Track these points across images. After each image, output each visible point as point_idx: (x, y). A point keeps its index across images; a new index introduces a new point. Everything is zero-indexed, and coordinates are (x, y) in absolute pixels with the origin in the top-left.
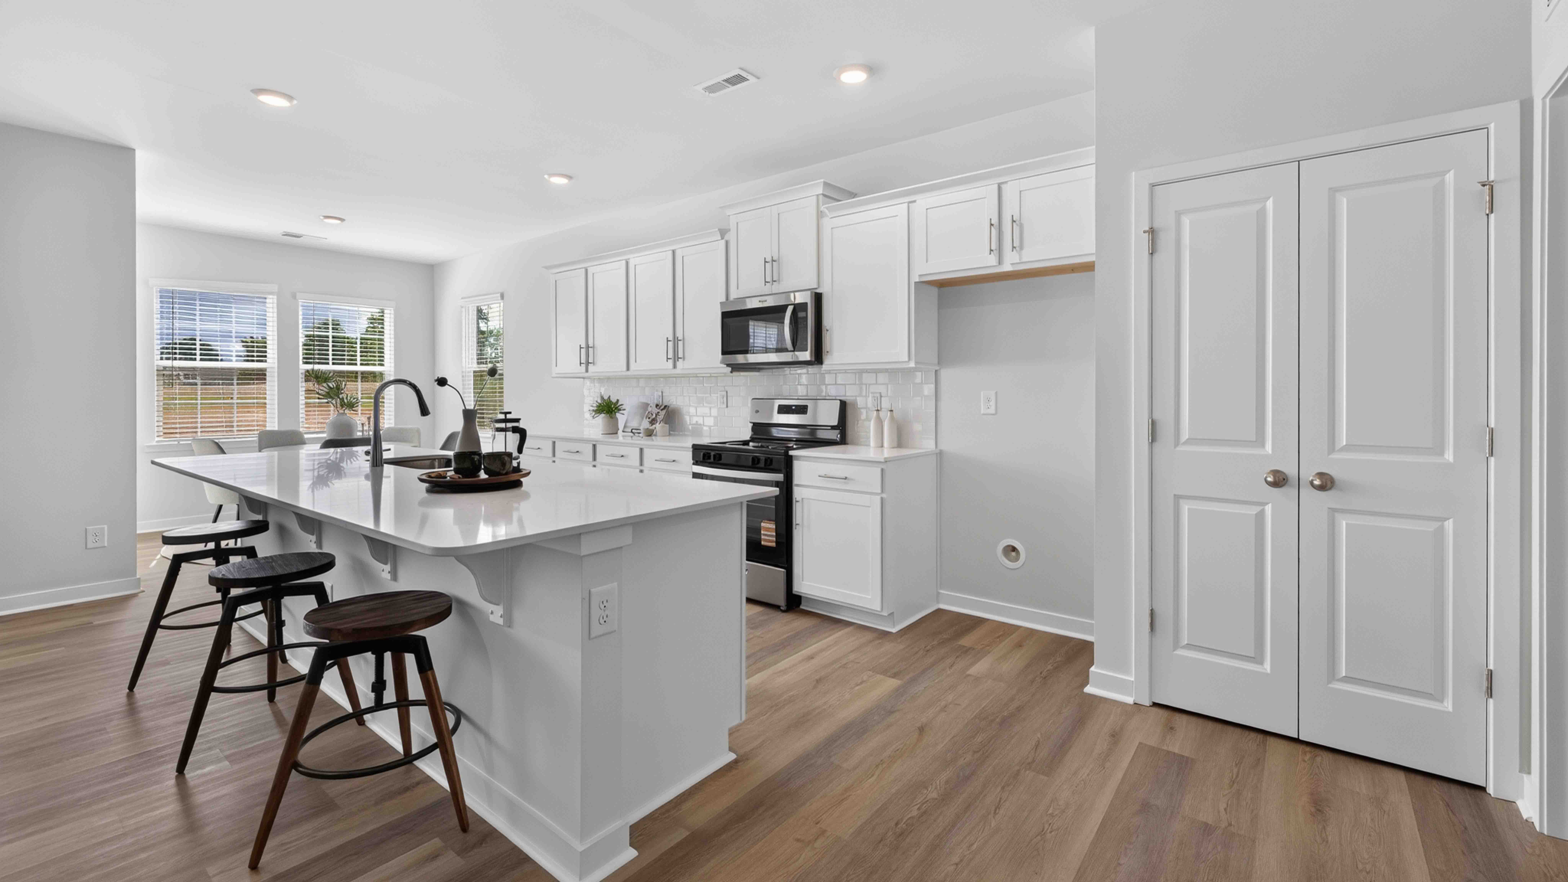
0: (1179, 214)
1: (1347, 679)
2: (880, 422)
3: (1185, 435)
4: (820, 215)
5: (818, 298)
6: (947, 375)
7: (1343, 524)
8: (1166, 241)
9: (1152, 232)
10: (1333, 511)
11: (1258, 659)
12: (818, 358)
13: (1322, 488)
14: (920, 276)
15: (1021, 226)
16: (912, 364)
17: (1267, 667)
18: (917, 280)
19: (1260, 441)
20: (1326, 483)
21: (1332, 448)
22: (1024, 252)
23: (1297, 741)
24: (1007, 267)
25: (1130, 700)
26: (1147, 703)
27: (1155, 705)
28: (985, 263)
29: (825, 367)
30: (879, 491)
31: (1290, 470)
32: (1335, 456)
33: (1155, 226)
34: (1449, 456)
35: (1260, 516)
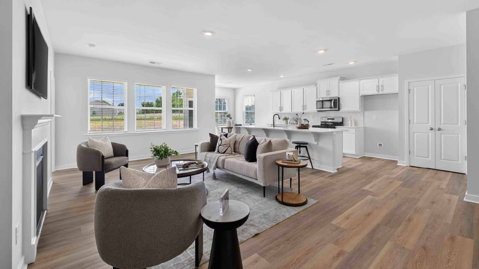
0: (414, 87)
1: (444, 159)
2: (351, 121)
3: (415, 122)
4: (339, 83)
5: (339, 98)
6: (367, 113)
7: (443, 136)
8: (411, 92)
9: (409, 90)
10: (441, 134)
11: (428, 157)
12: (339, 110)
13: (438, 130)
14: (362, 95)
15: (383, 86)
16: (360, 111)
17: (430, 159)
18: (361, 95)
19: (428, 123)
20: (439, 129)
21: (441, 124)
22: (384, 91)
23: (435, 169)
24: (380, 93)
25: (406, 165)
26: (409, 166)
27: (410, 166)
28: (376, 93)
29: (340, 111)
30: (355, 133)
31: (433, 127)
32: (441, 125)
33: (410, 89)
34: (459, 125)
35: (428, 135)
